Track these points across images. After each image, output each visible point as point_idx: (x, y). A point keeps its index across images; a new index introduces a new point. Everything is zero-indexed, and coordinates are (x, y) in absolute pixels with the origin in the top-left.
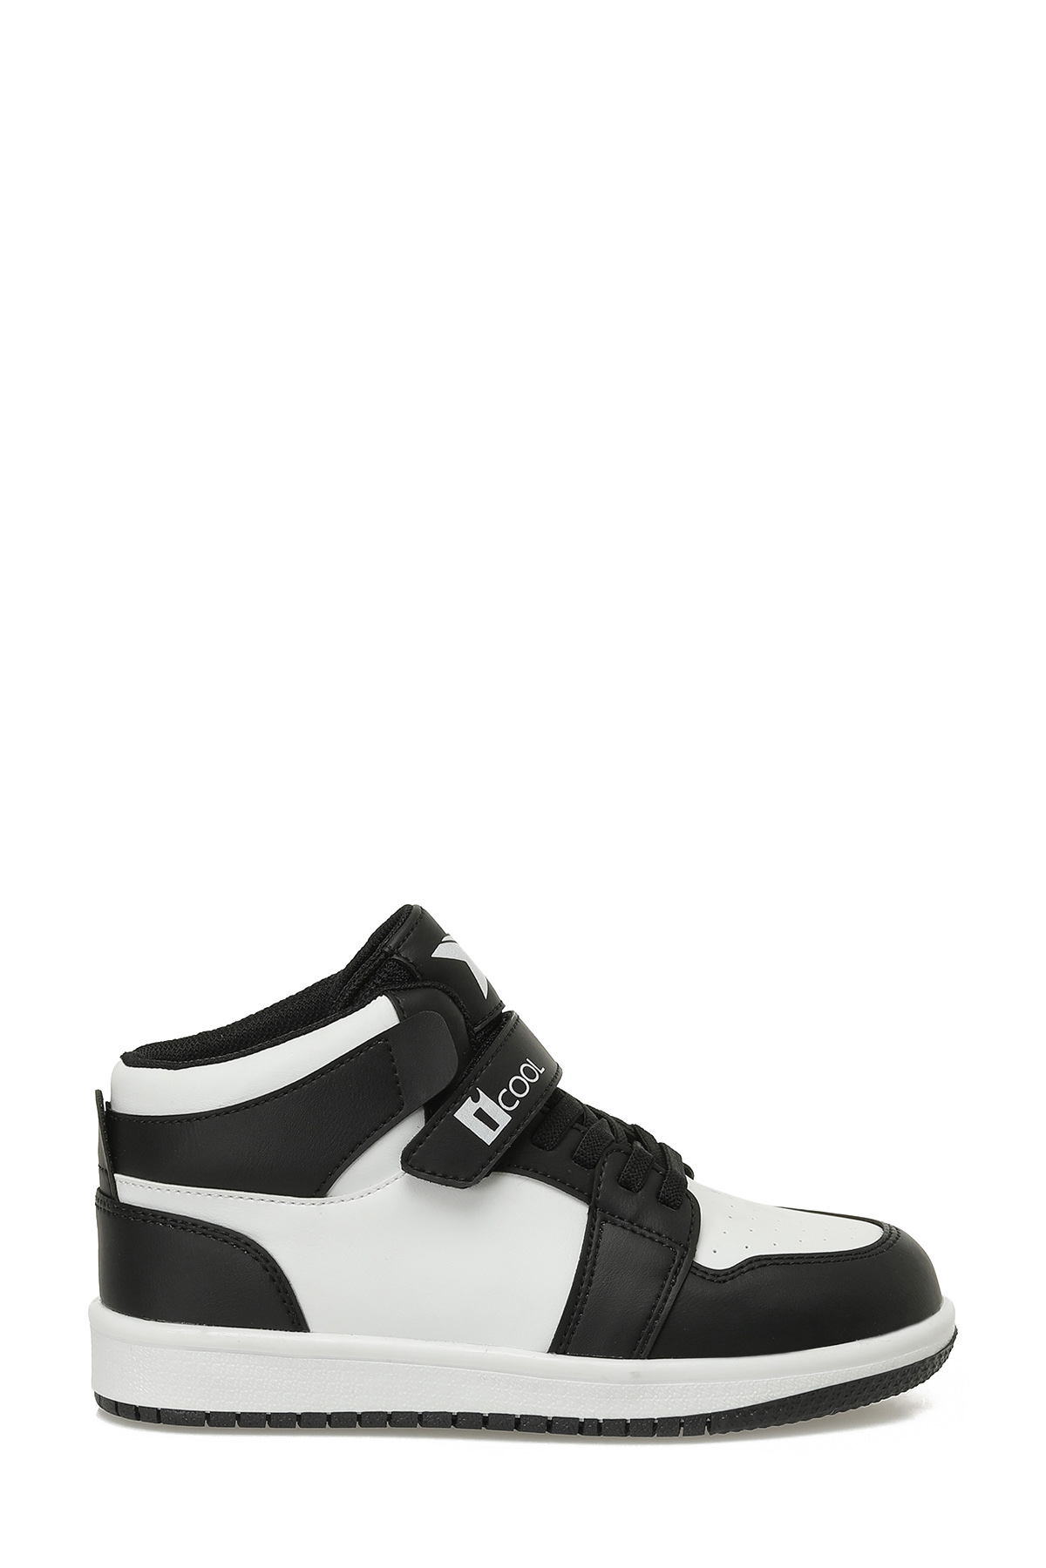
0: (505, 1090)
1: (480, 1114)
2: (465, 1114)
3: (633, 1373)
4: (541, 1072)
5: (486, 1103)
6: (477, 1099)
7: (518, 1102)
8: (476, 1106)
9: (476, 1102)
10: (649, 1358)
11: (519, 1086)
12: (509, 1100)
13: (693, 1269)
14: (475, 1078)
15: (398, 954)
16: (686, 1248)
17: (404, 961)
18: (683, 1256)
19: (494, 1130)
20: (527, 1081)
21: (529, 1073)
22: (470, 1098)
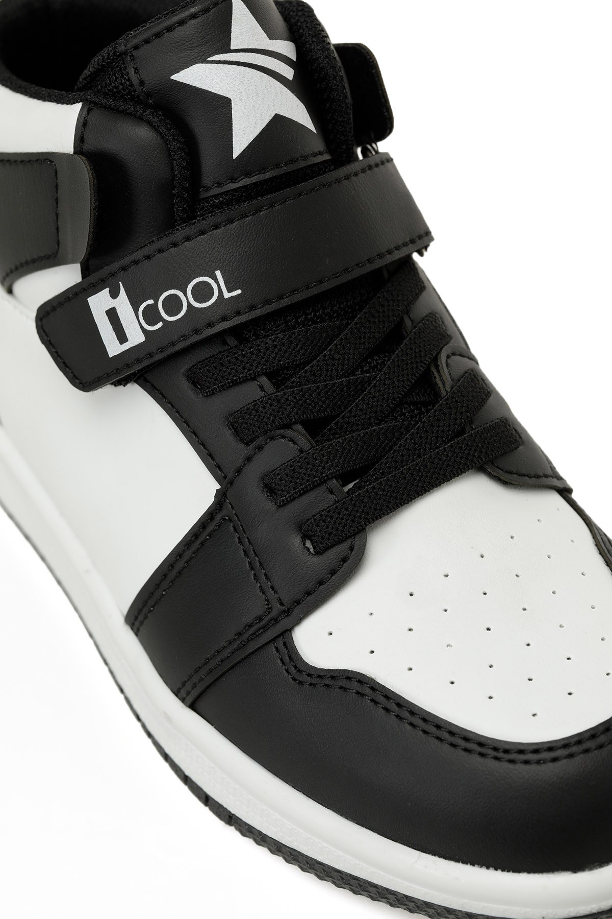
0: (151, 302)
1: (112, 314)
4: (227, 295)
5: (122, 304)
6: (114, 294)
7: (160, 324)
8: (111, 303)
9: (114, 298)
10: (191, 707)
11: (173, 305)
12: (151, 315)
13: (280, 643)
14: (124, 269)
15: (133, 58)
16: (288, 612)
17: (132, 72)
18: (276, 620)
19: (121, 343)
20: (188, 302)
21: (203, 292)
22: (107, 290)
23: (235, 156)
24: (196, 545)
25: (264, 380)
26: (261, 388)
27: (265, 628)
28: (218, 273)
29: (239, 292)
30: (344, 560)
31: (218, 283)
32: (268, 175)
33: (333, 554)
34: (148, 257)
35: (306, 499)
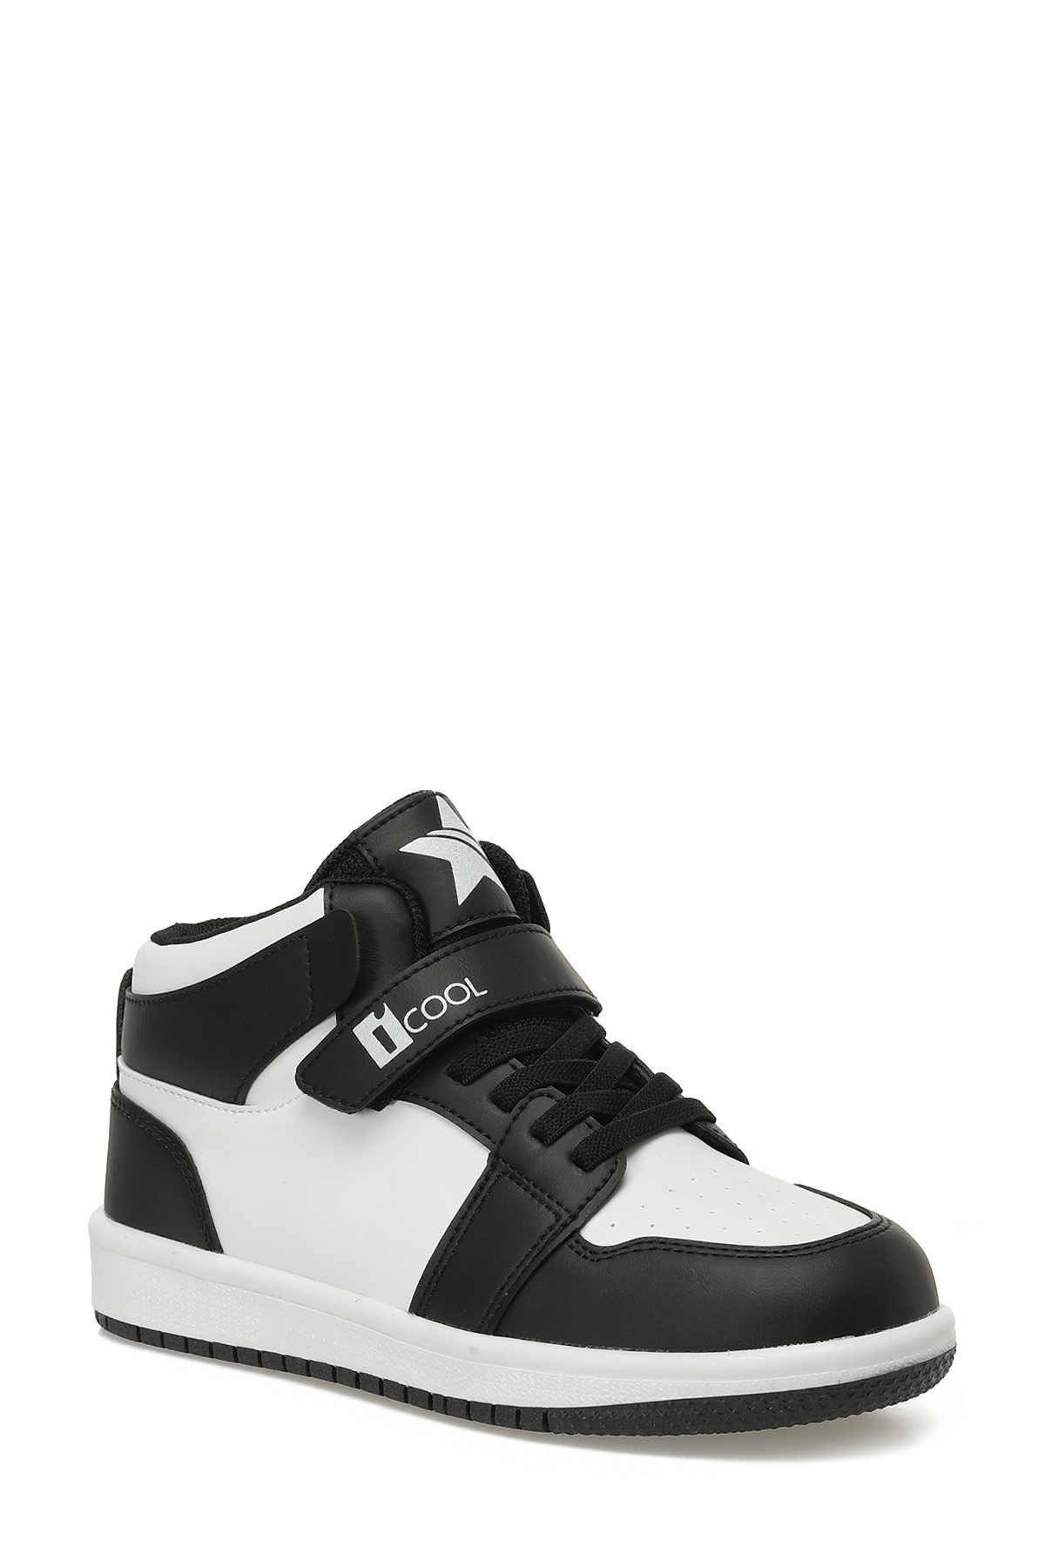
0: (415, 1009)
1: (380, 1034)
2: (364, 1031)
3: (471, 1348)
4: (477, 994)
5: (389, 1021)
6: (379, 1015)
7: (426, 1024)
8: (377, 1023)
9: (378, 1018)
10: (495, 1334)
11: (434, 1007)
12: (416, 1020)
13: (572, 1242)
14: (386, 992)
15: (363, 844)
16: (574, 1217)
17: (365, 853)
18: (565, 1225)
19: (390, 1053)
20: (447, 1002)
21: (457, 994)
22: (373, 1013)
23: (460, 902)
24: (479, 1202)
25: (514, 1061)
26: (514, 1067)
27: (557, 1234)
28: (467, 980)
29: (486, 992)
30: (612, 1172)
31: (468, 987)
32: (487, 919)
33: (602, 1170)
34: (406, 978)
35: (570, 1134)
